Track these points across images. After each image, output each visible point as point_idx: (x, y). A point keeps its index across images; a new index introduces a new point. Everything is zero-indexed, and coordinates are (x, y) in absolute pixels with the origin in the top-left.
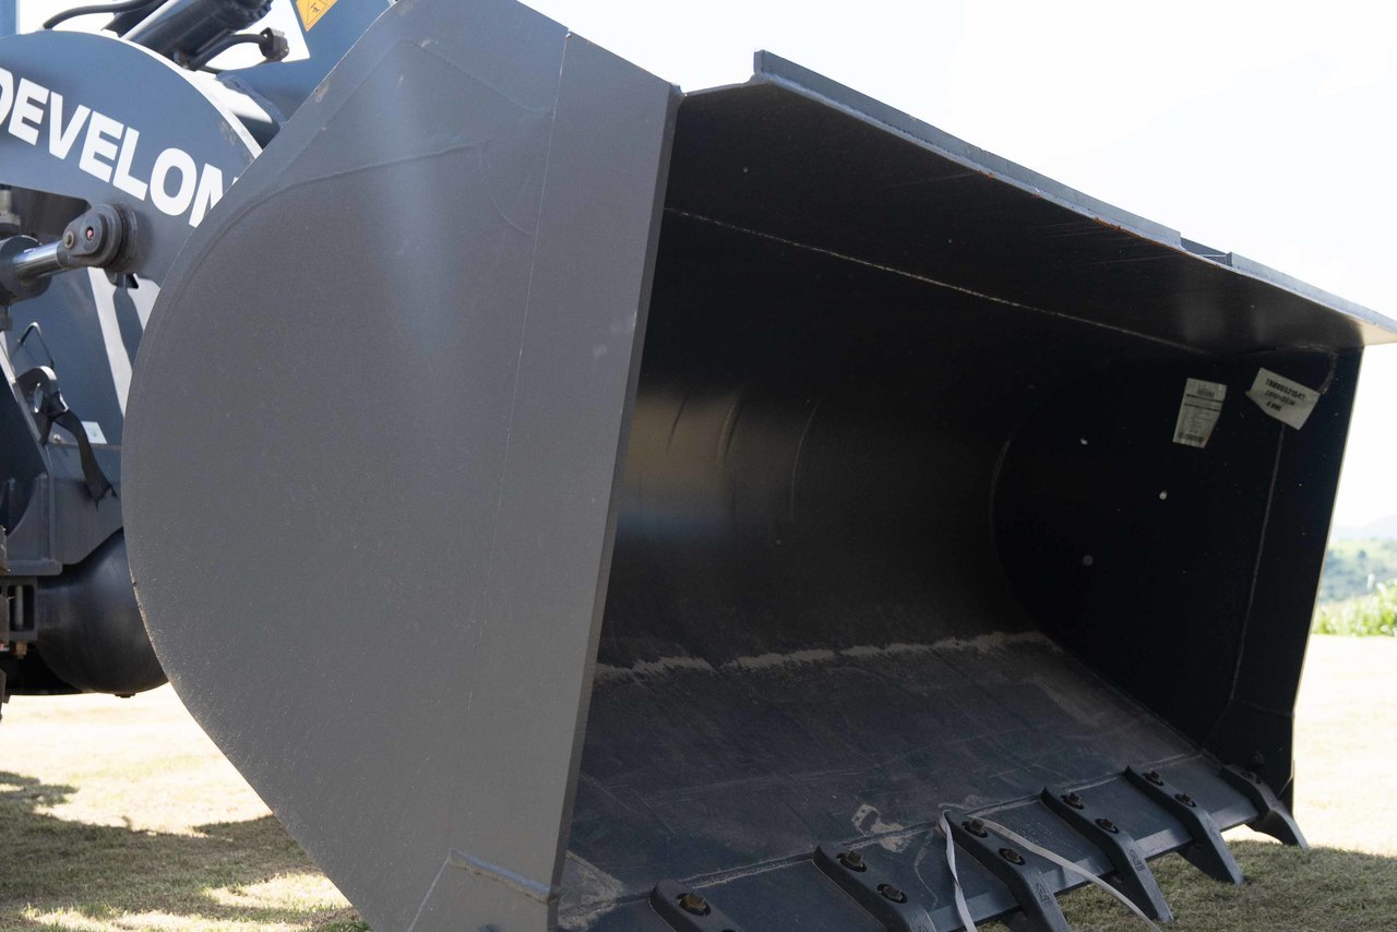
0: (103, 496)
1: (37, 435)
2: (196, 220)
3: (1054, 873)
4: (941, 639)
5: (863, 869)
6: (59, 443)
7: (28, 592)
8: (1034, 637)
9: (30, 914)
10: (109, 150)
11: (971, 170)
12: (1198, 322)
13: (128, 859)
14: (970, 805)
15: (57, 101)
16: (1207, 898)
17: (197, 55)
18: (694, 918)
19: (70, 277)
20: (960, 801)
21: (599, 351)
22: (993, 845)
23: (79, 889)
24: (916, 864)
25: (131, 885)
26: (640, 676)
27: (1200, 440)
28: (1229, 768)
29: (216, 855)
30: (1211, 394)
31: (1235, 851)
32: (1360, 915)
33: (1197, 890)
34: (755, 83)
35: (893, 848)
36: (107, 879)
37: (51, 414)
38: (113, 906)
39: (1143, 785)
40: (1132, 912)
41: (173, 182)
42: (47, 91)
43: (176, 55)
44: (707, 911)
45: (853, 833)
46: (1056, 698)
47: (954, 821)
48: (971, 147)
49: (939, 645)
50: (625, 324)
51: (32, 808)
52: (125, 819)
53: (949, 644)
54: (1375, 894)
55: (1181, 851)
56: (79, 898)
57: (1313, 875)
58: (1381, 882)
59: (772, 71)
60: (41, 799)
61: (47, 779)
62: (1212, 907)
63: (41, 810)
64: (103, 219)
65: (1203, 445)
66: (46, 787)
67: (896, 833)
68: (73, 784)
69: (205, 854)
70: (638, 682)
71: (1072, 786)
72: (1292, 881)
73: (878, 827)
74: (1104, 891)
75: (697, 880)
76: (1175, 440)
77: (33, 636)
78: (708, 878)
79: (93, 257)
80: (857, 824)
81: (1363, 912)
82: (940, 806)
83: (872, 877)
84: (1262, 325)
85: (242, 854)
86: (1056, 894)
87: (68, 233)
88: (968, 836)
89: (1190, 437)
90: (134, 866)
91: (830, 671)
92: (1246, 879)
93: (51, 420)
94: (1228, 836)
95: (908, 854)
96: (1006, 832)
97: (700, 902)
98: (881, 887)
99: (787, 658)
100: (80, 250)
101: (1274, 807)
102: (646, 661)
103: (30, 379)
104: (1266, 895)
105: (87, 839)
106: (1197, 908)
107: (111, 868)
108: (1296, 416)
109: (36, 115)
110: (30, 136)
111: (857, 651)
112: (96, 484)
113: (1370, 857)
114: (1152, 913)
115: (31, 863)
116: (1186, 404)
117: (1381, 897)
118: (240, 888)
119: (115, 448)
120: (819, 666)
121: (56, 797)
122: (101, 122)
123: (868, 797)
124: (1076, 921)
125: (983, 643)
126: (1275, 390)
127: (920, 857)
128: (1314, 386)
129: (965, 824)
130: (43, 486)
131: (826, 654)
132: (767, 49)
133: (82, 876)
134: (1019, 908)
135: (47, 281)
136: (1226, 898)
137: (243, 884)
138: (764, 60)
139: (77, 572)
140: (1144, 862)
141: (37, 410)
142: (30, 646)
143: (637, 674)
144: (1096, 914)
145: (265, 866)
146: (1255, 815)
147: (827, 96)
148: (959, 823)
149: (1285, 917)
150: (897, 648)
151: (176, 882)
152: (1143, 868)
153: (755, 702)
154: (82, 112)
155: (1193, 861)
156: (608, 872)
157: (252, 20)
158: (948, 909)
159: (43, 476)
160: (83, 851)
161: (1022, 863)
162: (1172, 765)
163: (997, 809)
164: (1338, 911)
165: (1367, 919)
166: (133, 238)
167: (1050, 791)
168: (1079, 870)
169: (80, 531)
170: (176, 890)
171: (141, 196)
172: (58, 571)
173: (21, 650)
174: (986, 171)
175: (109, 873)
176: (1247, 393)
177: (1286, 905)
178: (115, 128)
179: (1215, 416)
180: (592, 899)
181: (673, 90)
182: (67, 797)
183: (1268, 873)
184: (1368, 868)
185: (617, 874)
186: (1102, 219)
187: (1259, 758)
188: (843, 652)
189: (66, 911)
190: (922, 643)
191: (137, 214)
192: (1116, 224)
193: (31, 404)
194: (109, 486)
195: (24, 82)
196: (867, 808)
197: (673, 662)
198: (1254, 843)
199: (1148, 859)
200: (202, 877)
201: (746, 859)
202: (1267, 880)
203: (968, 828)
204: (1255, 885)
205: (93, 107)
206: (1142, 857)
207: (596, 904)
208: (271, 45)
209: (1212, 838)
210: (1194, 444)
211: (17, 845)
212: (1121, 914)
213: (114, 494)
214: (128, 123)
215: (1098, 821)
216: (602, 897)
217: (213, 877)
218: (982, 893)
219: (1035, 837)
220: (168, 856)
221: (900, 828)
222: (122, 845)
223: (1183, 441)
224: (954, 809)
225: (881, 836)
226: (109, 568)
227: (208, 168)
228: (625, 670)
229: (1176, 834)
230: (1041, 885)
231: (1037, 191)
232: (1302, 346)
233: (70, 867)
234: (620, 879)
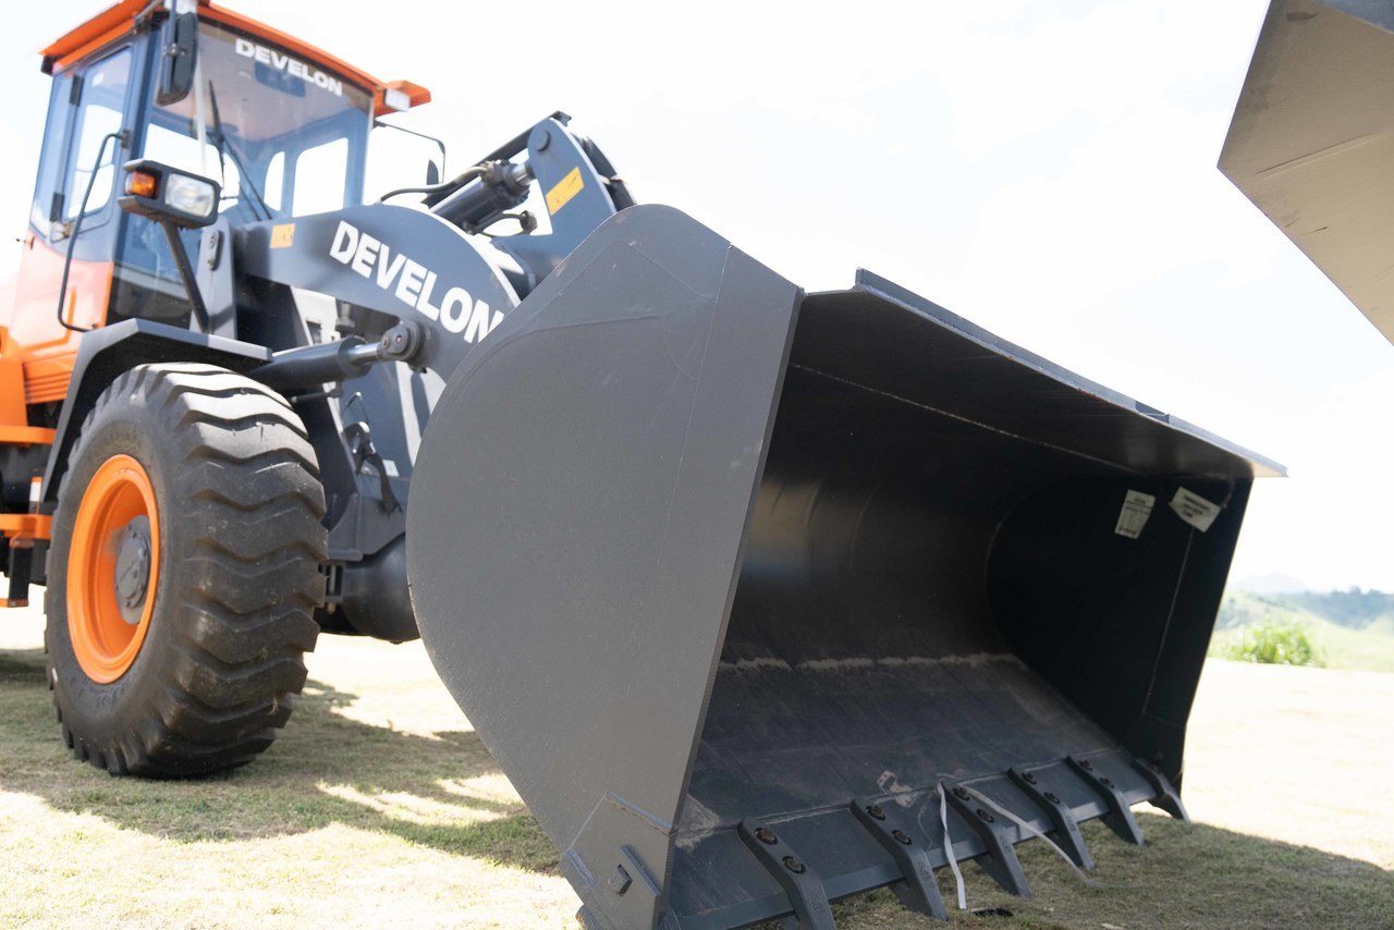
0: (393, 511)
1: (354, 467)
2: (469, 338)
3: (1014, 828)
4: (944, 655)
5: (883, 818)
6: (367, 474)
7: (339, 570)
8: (1009, 658)
9: (322, 786)
10: (416, 286)
11: (998, 355)
12: (1138, 454)
13: (389, 752)
14: (958, 776)
15: (385, 250)
16: (1117, 854)
17: (477, 224)
18: (765, 846)
19: (385, 366)
20: (951, 772)
21: (735, 464)
22: (972, 807)
23: (355, 771)
24: (919, 816)
25: (389, 771)
26: (741, 670)
27: (1134, 533)
28: (1138, 761)
29: (446, 755)
30: (1144, 502)
31: (1139, 820)
32: (1227, 879)
33: (1111, 846)
34: (855, 291)
35: (904, 803)
36: (374, 765)
37: (364, 454)
38: (378, 786)
39: (1078, 770)
40: (1064, 860)
41: (456, 310)
42: (379, 243)
43: (465, 225)
44: (775, 842)
45: (876, 791)
46: (1021, 702)
47: (947, 787)
48: (998, 338)
49: (945, 660)
50: (755, 447)
51: (329, 707)
52: (390, 722)
53: (951, 659)
54: (1238, 863)
55: (1102, 818)
56: (354, 777)
57: (1194, 844)
58: (1241, 854)
59: (868, 284)
60: (335, 702)
61: (340, 688)
62: (1121, 861)
63: (335, 710)
64: (409, 331)
65: (1136, 536)
66: (340, 694)
67: (907, 793)
68: (356, 693)
69: (439, 753)
70: (740, 674)
71: (1030, 767)
72: (1178, 846)
73: (895, 788)
74: (1045, 843)
75: (770, 818)
76: (1117, 531)
77: (340, 599)
78: (777, 817)
79: (401, 355)
80: (881, 785)
81: (1229, 876)
82: (938, 775)
83: (889, 825)
84: (1183, 459)
85: (463, 755)
86: (1014, 844)
87: (385, 338)
88: (956, 798)
89: (1127, 530)
90: (392, 758)
91: (869, 674)
92: (1147, 843)
93: (364, 458)
94: (1134, 809)
95: (914, 808)
96: (982, 797)
97: (770, 834)
98: (894, 832)
99: (841, 663)
100: (392, 350)
101: (1168, 791)
102: (746, 659)
103: (353, 430)
104: (1160, 855)
105: (363, 734)
106: (1111, 860)
107: (377, 758)
108: (1203, 523)
109: (371, 259)
110: (366, 272)
111: (888, 661)
112: (390, 502)
113: (1234, 834)
114: (1078, 862)
115: (325, 748)
116: (1127, 508)
117: (1242, 866)
118: (461, 781)
119: (405, 479)
120: (862, 669)
121: (345, 701)
122: (413, 267)
123: (889, 766)
124: (1025, 862)
125: (975, 660)
126: (1189, 503)
127: (922, 812)
128: (1217, 502)
129: (955, 790)
130: (355, 501)
131: (866, 662)
132: (866, 268)
133: (358, 761)
134: (988, 853)
135: (369, 368)
136: (1132, 855)
137: (463, 778)
138: (863, 276)
139: (371, 560)
140: (1076, 825)
141: (355, 451)
142: (338, 607)
143: (739, 669)
144: (1039, 859)
145: (478, 765)
146: (1154, 795)
147: (903, 301)
148: (950, 789)
149: (1172, 874)
150: (915, 660)
151: (419, 772)
152: (1074, 829)
153: (817, 693)
154: (400, 259)
155: (1109, 825)
156: (710, 808)
157: (516, 204)
158: (938, 851)
159: (355, 495)
160: (360, 743)
161: (992, 821)
162: (1099, 755)
163: (976, 780)
164: (1211, 874)
165: (1231, 882)
166: (427, 345)
167: (1014, 770)
168: (1031, 828)
169: (376, 533)
170: (419, 778)
171: (435, 318)
172: (359, 558)
173: (331, 608)
174: (1007, 355)
175: (375, 761)
176: (1170, 504)
177: (1173, 865)
178: (421, 271)
179: (1145, 518)
180: (698, 827)
181: (799, 291)
182: (352, 702)
183: (1163, 838)
184: (1233, 842)
185: (716, 811)
186: (1083, 389)
187: (1160, 756)
188: (879, 661)
189: (346, 786)
190: (933, 657)
191: (431, 329)
192: (1092, 393)
193: (352, 447)
194: (397, 505)
195: (365, 236)
196: (888, 774)
197: (764, 661)
198: (1152, 815)
199: (1079, 823)
200: (436, 770)
201: (803, 805)
202: (1161, 844)
203: (956, 793)
204: (1152, 847)
205: (409, 256)
206: (1075, 821)
207: (701, 831)
208: (527, 222)
209: (1123, 810)
210: (1130, 535)
211: (318, 734)
212: (1057, 860)
213: (400, 510)
214: (430, 268)
215: (1046, 794)
216: (705, 826)
217: (443, 771)
218: (964, 839)
219: (1002, 802)
220: (415, 752)
221: (910, 789)
222: (386, 741)
223: (1122, 533)
224: (947, 778)
225: (897, 794)
226: (393, 559)
227: (479, 302)
228: (732, 665)
229: (1100, 807)
230: (1005, 837)
231: (1040, 370)
232: (1210, 475)
233: (351, 754)
234: (718, 814)
